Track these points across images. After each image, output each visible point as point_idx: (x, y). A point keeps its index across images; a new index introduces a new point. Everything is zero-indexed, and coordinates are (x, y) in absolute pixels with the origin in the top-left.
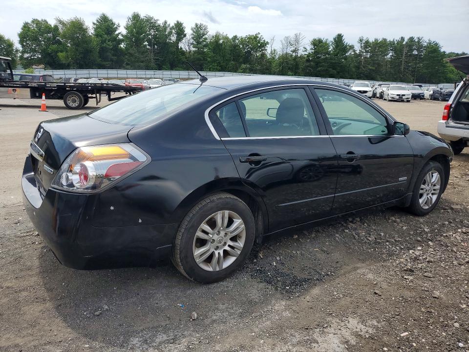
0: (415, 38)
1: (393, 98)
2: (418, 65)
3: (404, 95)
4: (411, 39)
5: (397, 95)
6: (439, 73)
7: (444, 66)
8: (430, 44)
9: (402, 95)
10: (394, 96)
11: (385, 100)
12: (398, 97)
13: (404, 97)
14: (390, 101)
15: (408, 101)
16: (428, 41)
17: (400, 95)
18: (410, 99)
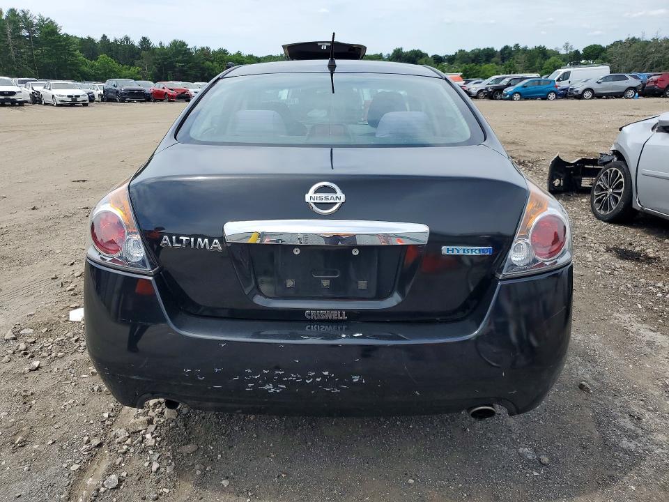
0: (18, 11)
1: (62, 101)
2: (35, 52)
3: (79, 96)
4: (12, 12)
5: (69, 96)
6: (69, 64)
7: (73, 55)
8: (43, 21)
9: (76, 96)
10: (64, 98)
11: (46, 104)
12: (70, 99)
13: (78, 99)
14: (58, 105)
15: (85, 105)
16: (38, 17)
17: (72, 96)
18: (88, 102)
